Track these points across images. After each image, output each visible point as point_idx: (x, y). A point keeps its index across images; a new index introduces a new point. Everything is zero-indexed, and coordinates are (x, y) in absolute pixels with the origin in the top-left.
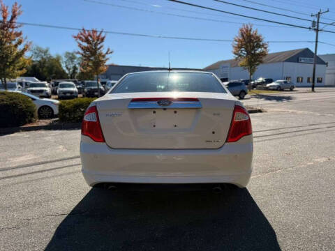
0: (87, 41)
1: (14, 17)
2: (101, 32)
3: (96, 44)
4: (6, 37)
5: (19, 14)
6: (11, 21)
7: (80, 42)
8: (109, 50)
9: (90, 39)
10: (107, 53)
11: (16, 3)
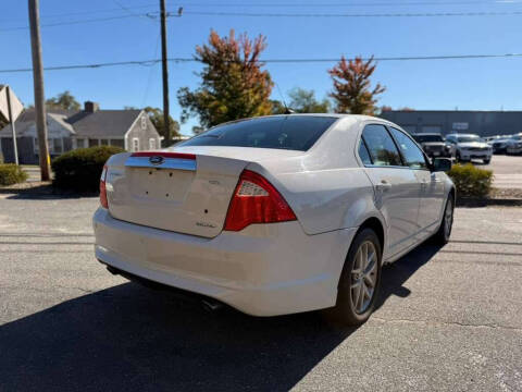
0: (346, 76)
1: (256, 54)
2: (370, 61)
3: (360, 80)
4: (245, 81)
5: (263, 49)
6: (253, 60)
7: (337, 78)
8: (378, 86)
9: (352, 73)
10: (374, 92)
11: (261, 36)
